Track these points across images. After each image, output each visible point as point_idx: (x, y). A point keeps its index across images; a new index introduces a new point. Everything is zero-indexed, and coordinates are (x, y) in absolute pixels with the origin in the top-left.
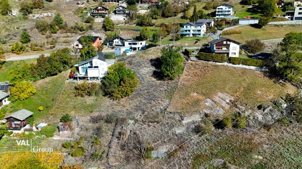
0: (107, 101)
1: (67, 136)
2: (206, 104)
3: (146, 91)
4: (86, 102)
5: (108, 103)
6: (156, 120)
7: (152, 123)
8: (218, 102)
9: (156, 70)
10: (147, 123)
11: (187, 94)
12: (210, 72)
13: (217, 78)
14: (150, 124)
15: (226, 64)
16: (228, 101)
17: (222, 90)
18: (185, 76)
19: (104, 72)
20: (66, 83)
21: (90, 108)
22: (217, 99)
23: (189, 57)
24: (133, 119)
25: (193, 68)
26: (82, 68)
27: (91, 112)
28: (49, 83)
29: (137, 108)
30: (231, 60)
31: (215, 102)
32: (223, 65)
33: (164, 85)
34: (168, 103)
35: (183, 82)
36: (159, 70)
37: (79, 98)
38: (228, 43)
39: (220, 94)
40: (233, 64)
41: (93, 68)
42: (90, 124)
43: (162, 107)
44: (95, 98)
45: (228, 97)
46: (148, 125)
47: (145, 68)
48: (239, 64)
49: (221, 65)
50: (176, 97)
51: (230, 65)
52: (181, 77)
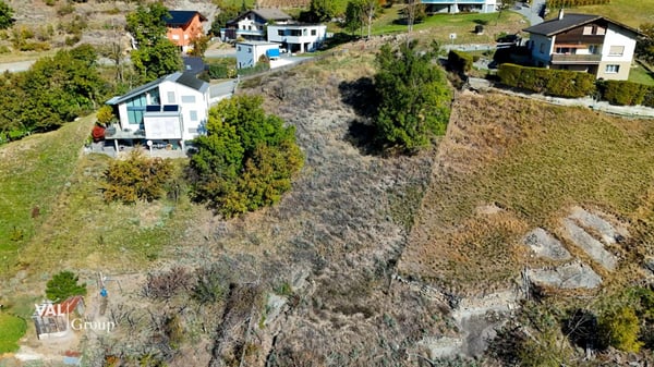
0: (204, 220)
1: (65, 348)
2: (534, 247)
3: (327, 191)
4: (137, 223)
5: (206, 228)
6: (362, 303)
7: (345, 313)
8: (576, 242)
9: (359, 118)
10: (328, 314)
11: (464, 209)
12: (539, 129)
13: (561, 153)
14: (341, 316)
15: (587, 102)
16: (610, 240)
17: (587, 199)
18: (452, 144)
19: (196, 124)
20: (80, 157)
21: (149, 244)
22: (570, 231)
23: (465, 79)
24: (283, 290)
25: (478, 117)
26: (129, 109)
27: (153, 257)
28: (32, 156)
29: (298, 251)
30: (604, 91)
31: (565, 243)
32: (579, 108)
33: (385, 173)
34: (399, 238)
35: (447, 165)
36: (368, 121)
37: (118, 207)
38: (600, 31)
39: (578, 212)
40: (614, 102)
41: (162, 112)
42: (145, 304)
43: (379, 254)
44: (167, 210)
45: (607, 225)
46: (334, 320)
47: (324, 112)
48: (633, 104)
49: (572, 108)
50: (428, 216)
51: (604, 106)
52: (442, 145)
